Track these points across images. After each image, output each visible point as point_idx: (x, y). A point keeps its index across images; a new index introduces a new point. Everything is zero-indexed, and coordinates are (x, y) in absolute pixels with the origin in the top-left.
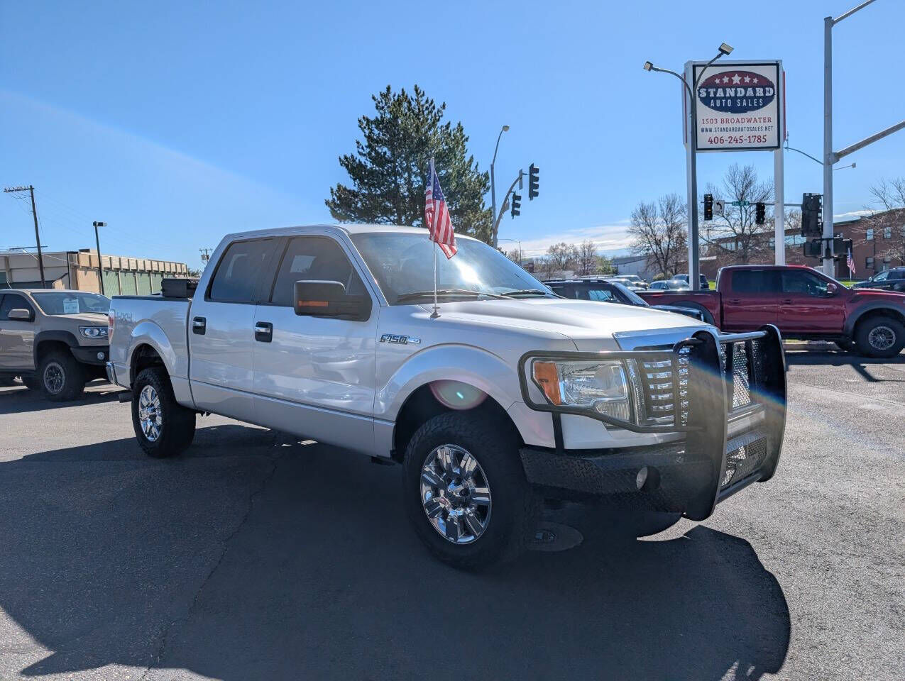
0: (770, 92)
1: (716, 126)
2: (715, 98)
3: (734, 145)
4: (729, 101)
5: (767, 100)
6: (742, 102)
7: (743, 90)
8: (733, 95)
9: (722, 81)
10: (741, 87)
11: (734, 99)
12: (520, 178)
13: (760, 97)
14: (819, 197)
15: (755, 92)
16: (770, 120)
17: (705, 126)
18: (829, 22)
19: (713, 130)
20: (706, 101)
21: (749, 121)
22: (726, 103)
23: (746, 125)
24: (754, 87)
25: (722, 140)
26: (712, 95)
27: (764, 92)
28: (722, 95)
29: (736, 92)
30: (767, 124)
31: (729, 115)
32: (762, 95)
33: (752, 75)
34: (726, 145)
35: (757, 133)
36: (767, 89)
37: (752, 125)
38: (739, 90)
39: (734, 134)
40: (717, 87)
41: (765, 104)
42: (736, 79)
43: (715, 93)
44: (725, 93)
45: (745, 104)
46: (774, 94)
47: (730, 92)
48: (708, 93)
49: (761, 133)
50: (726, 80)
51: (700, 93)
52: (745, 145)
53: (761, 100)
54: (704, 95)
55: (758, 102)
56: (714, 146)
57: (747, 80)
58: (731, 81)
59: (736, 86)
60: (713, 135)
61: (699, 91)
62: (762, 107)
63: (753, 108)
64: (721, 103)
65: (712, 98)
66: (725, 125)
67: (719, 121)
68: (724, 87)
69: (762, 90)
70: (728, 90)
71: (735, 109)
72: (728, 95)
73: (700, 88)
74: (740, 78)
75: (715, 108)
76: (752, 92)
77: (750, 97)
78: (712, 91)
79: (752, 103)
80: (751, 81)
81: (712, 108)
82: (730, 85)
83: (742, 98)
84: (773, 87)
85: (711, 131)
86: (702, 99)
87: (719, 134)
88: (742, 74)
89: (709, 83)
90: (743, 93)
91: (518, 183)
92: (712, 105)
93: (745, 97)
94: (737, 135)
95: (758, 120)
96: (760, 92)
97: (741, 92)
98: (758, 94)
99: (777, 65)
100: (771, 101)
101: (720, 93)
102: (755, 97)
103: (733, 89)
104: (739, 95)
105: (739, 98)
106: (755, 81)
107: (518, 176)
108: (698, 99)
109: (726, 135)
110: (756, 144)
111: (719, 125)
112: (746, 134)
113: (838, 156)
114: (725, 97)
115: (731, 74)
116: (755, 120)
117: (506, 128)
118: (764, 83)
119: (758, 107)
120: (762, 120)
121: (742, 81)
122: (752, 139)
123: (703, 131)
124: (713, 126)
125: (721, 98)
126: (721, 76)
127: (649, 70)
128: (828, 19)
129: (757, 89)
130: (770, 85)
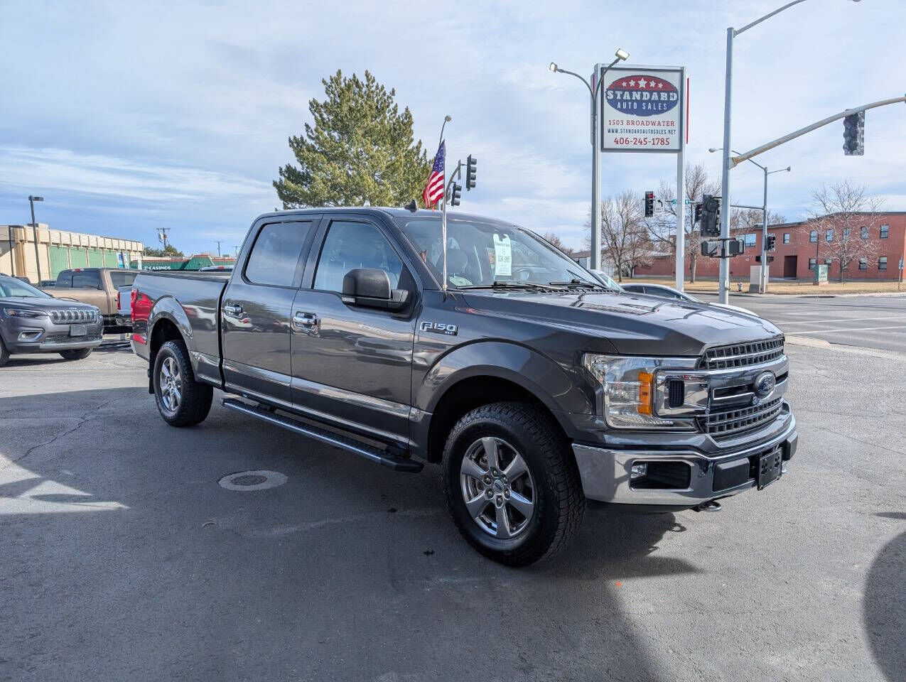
0: (674, 97)
1: (623, 127)
2: (622, 101)
3: (639, 146)
4: (635, 104)
5: (670, 105)
6: (647, 106)
7: (648, 94)
8: (639, 98)
9: (628, 84)
10: (646, 91)
11: (640, 102)
12: (459, 169)
13: (664, 102)
14: (717, 199)
15: (659, 96)
16: (672, 123)
17: (612, 127)
18: (731, 33)
19: (619, 131)
20: (613, 103)
21: (653, 124)
22: (632, 105)
23: (651, 128)
24: (659, 92)
25: (627, 141)
26: (619, 97)
27: (669, 97)
28: (628, 98)
29: (642, 95)
30: (670, 128)
31: (634, 117)
32: (666, 99)
33: (658, 80)
34: (631, 146)
35: (660, 136)
36: (671, 94)
37: (656, 128)
38: (644, 93)
39: (639, 136)
40: (624, 90)
41: (669, 109)
42: (642, 83)
43: (622, 96)
44: (631, 95)
45: (650, 107)
46: (677, 99)
47: (637, 96)
48: (615, 95)
49: (665, 137)
50: (632, 83)
51: (607, 95)
52: (649, 146)
53: (665, 105)
54: (611, 97)
55: (662, 106)
56: (619, 146)
57: (653, 84)
58: (637, 84)
59: (642, 90)
60: (618, 136)
61: (606, 92)
62: (666, 111)
63: (658, 112)
64: (628, 105)
65: (619, 100)
66: (631, 127)
67: (625, 123)
68: (631, 90)
69: (666, 94)
70: (634, 93)
71: (640, 112)
72: (634, 98)
73: (608, 90)
74: (646, 82)
75: (621, 110)
76: (657, 96)
77: (655, 101)
78: (619, 93)
80: (656, 85)
81: (619, 110)
82: (637, 88)
83: (647, 102)
84: (676, 92)
85: (617, 132)
86: (609, 101)
87: (625, 136)
88: (648, 79)
89: (616, 86)
90: (648, 97)
91: (457, 174)
92: (619, 106)
93: (650, 101)
94: (641, 136)
95: (662, 124)
96: (664, 96)
97: (646, 96)
98: (662, 99)
99: (681, 71)
100: (675, 105)
101: (627, 96)
102: (659, 101)
103: (639, 93)
104: (644, 98)
105: (645, 101)
106: (660, 86)
107: (457, 166)
108: (605, 101)
109: (631, 137)
110: (660, 147)
111: (625, 127)
112: (650, 137)
113: (736, 161)
114: (631, 100)
115: (637, 78)
116: (659, 124)
117: (448, 119)
118: (668, 87)
119: (662, 111)
120: (666, 124)
121: (648, 85)
122: (656, 142)
123: (609, 132)
124: (619, 127)
125: (627, 101)
126: (627, 79)
127: (555, 71)
128: (730, 30)
129: (662, 94)
130: (674, 90)
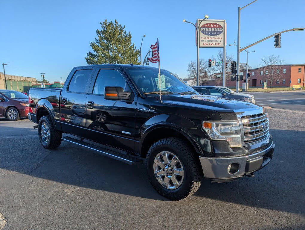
0: (222, 30)
2: (205, 31)
3: (211, 46)
5: (221, 32)
6: (213, 33)
7: (214, 29)
8: (211, 30)
9: (207, 26)
11: (211, 31)
12: (149, 53)
13: (219, 31)
14: (235, 62)
15: (217, 29)
16: (221, 38)
20: (203, 32)
21: (215, 38)
22: (209, 33)
25: (207, 44)
26: (204, 30)
27: (220, 30)
30: (221, 40)
31: (209, 36)
32: (219, 30)
33: (217, 24)
34: (208, 46)
35: (218, 42)
36: (221, 29)
37: (216, 40)
39: (211, 42)
40: (206, 28)
42: (212, 25)
43: (205, 29)
44: (208, 29)
47: (210, 29)
48: (203, 29)
49: (219, 42)
50: (208, 25)
52: (214, 46)
54: (202, 30)
55: (218, 33)
56: (205, 46)
57: (215, 26)
58: (210, 26)
59: (212, 28)
60: (204, 42)
62: (219, 34)
63: (217, 35)
64: (207, 33)
65: (204, 31)
66: (208, 40)
68: (208, 28)
70: (209, 28)
71: (211, 34)
72: (209, 30)
73: (201, 28)
75: (205, 34)
77: (216, 31)
78: (204, 29)
79: (216, 33)
80: (216, 26)
81: (204, 34)
82: (210, 27)
83: (213, 31)
84: (223, 28)
86: (201, 31)
87: (206, 42)
88: (213, 24)
89: (204, 26)
90: (214, 30)
91: (148, 54)
92: (204, 33)
93: (214, 31)
95: (218, 38)
96: (219, 29)
97: (213, 29)
98: (218, 30)
99: (224, 21)
101: (207, 30)
102: (217, 31)
104: (212, 30)
105: (212, 31)
106: (217, 26)
107: (148, 52)
108: (200, 31)
109: (208, 43)
110: (217, 46)
111: (206, 39)
112: (214, 43)
113: (242, 50)
114: (208, 31)
115: (210, 24)
117: (144, 36)
118: (220, 27)
119: (218, 34)
121: (213, 26)
122: (216, 44)
123: (201, 41)
124: (204, 40)
125: (207, 31)
126: (207, 24)
127: (185, 22)
128: (239, 8)
129: (218, 29)
130: (222, 28)
